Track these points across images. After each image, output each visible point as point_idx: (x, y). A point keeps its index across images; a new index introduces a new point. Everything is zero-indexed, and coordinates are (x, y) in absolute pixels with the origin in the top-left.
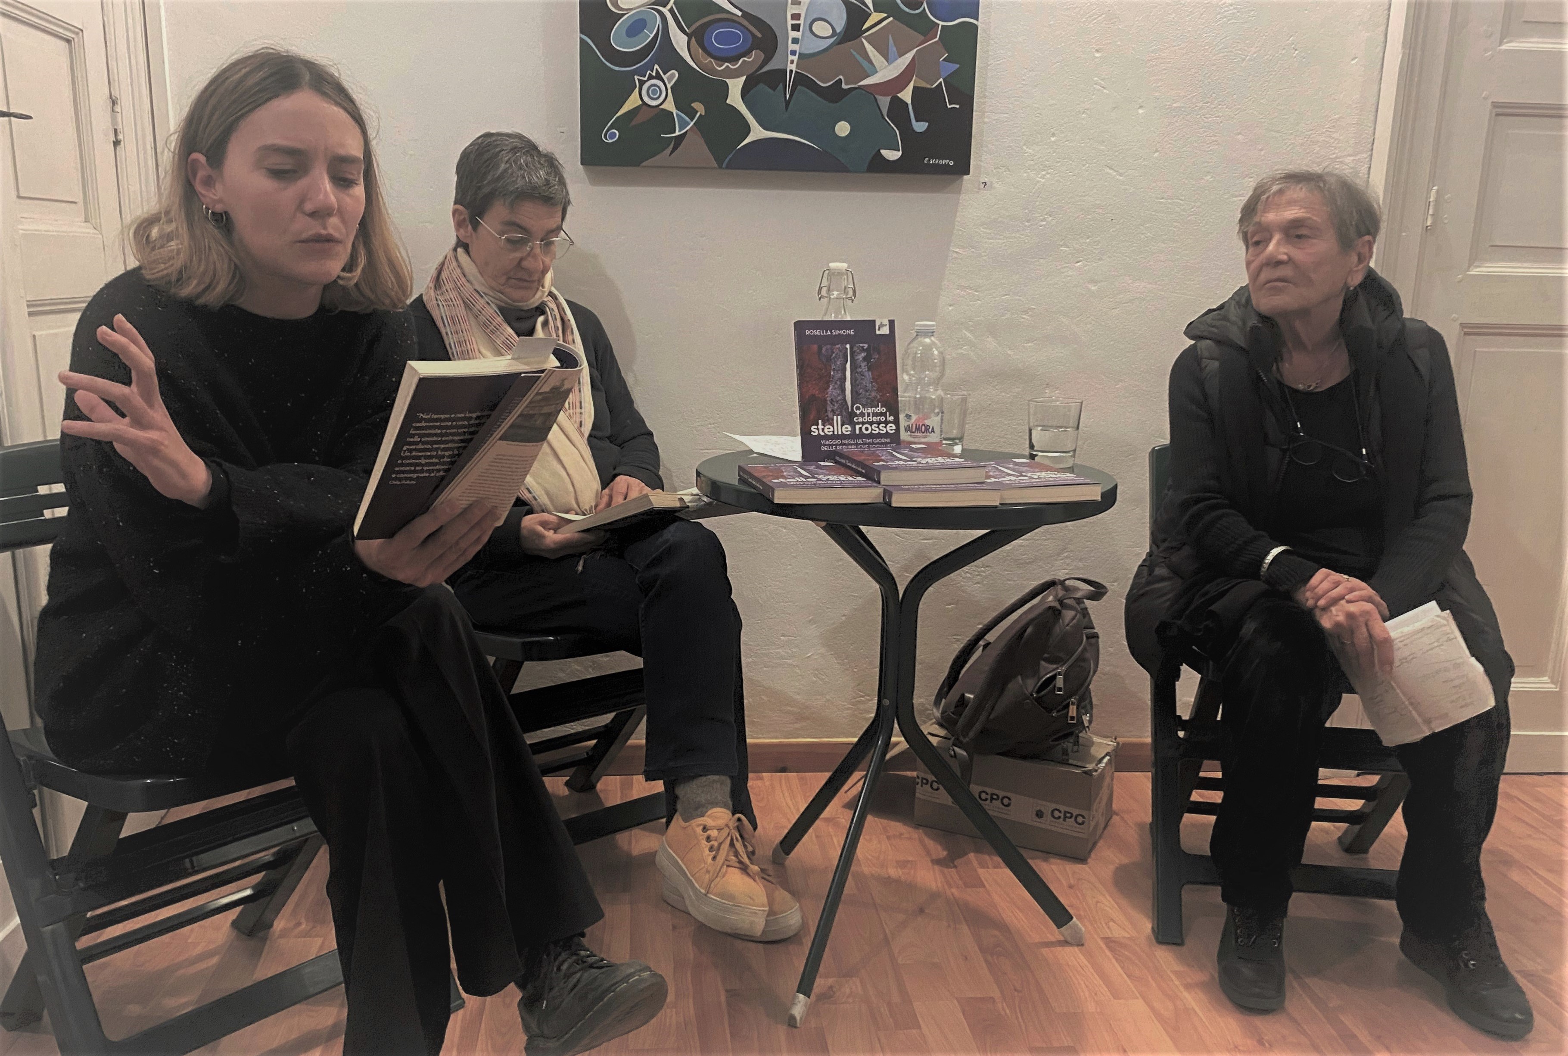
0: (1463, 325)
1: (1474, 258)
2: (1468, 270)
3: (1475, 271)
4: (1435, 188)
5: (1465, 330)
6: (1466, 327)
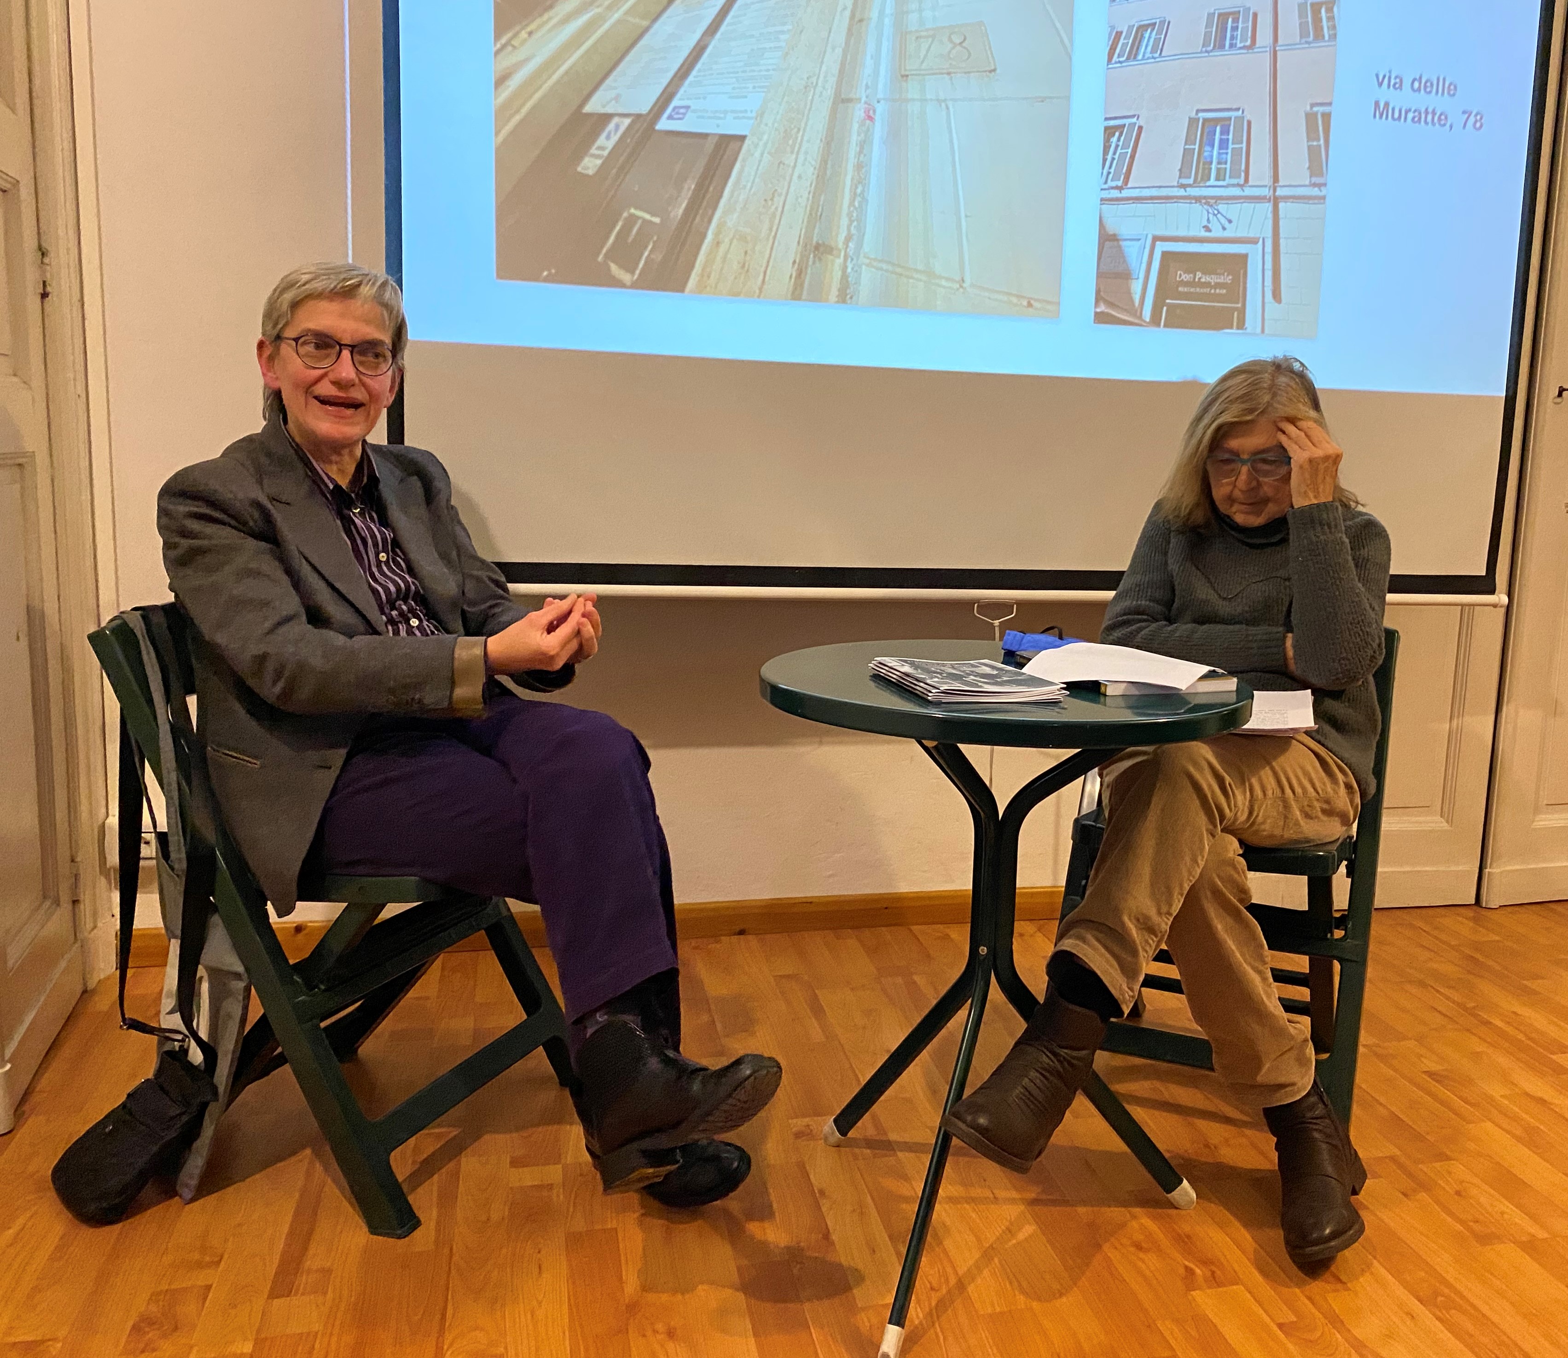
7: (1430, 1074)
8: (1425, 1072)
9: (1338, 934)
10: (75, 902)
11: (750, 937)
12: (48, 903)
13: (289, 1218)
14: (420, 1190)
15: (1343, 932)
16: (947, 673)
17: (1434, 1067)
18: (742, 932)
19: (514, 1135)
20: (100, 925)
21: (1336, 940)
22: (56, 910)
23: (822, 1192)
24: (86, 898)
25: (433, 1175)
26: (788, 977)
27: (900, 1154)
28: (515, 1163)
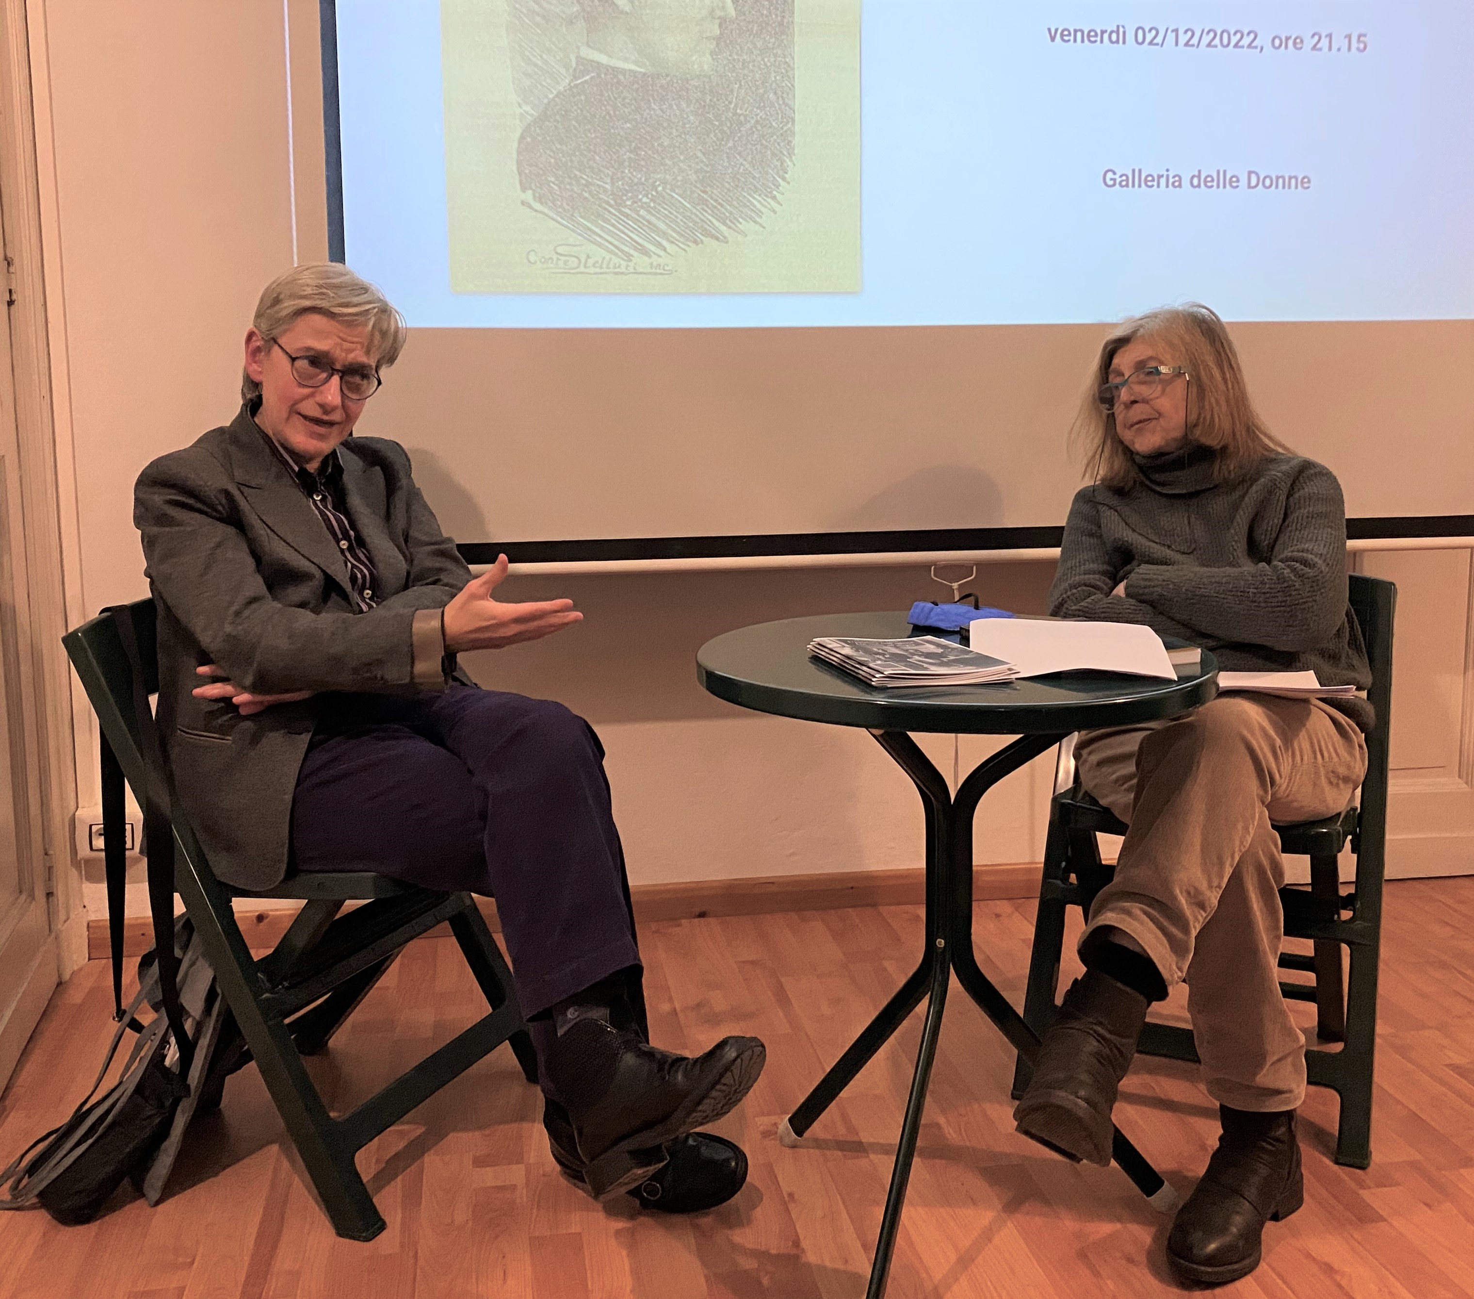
7: (1455, 1068)
8: (1447, 1065)
9: (1346, 915)
10: (49, 895)
11: (711, 920)
12: (24, 896)
13: (257, 1219)
14: (384, 1192)
15: (1351, 914)
16: (890, 654)
17: (1457, 1059)
18: (702, 915)
19: (477, 1133)
20: (72, 916)
21: (1344, 922)
22: (31, 903)
23: (791, 1195)
24: (60, 891)
25: (397, 1177)
26: (752, 963)
27: (872, 1156)
28: (480, 1162)
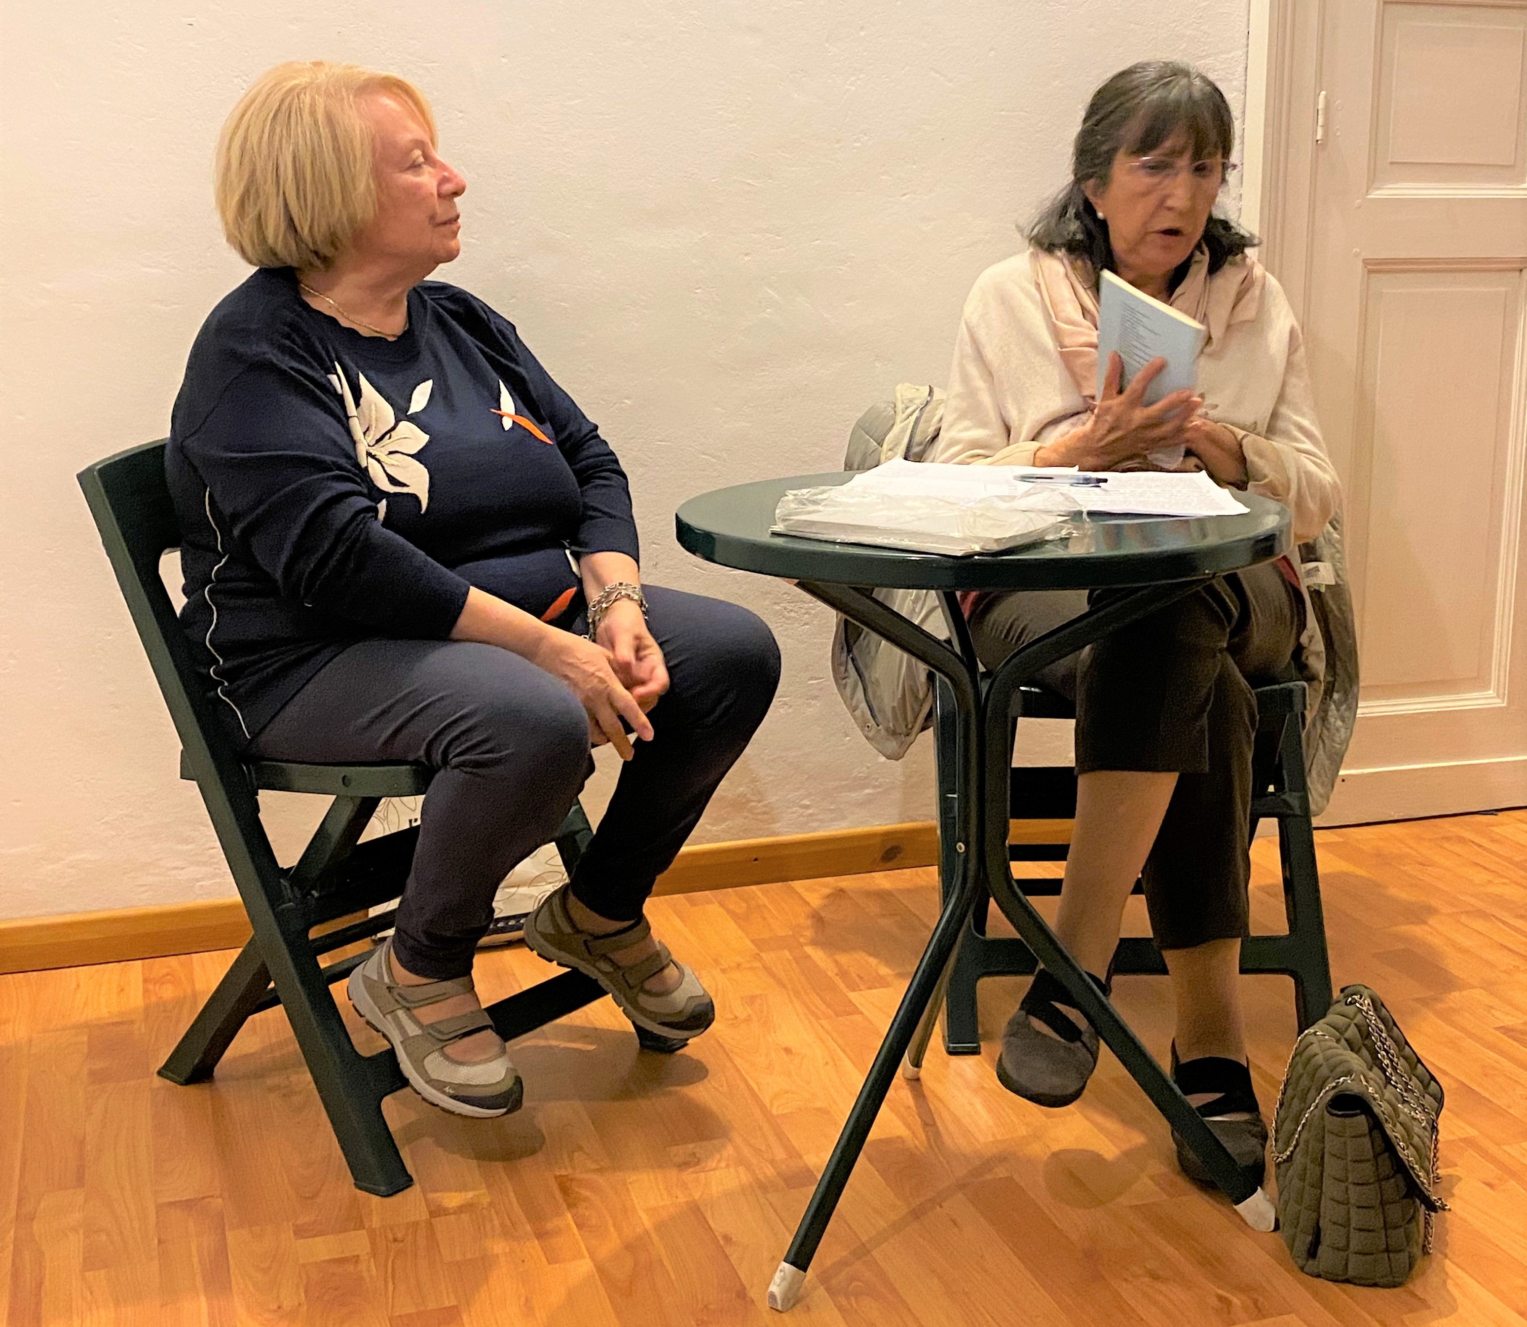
0: (1366, 262)
1: (1374, 178)
2: (1367, 193)
3: (1375, 195)
4: (1323, 93)
5: (1370, 267)
6: (1370, 264)
7: (1506, 1030)
17: (1509, 1021)
23: (727, 1239)
28: (300, 1232)
